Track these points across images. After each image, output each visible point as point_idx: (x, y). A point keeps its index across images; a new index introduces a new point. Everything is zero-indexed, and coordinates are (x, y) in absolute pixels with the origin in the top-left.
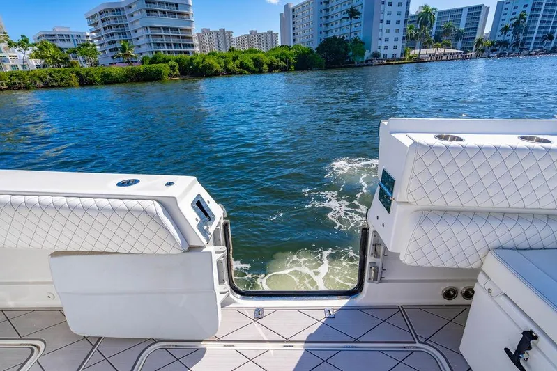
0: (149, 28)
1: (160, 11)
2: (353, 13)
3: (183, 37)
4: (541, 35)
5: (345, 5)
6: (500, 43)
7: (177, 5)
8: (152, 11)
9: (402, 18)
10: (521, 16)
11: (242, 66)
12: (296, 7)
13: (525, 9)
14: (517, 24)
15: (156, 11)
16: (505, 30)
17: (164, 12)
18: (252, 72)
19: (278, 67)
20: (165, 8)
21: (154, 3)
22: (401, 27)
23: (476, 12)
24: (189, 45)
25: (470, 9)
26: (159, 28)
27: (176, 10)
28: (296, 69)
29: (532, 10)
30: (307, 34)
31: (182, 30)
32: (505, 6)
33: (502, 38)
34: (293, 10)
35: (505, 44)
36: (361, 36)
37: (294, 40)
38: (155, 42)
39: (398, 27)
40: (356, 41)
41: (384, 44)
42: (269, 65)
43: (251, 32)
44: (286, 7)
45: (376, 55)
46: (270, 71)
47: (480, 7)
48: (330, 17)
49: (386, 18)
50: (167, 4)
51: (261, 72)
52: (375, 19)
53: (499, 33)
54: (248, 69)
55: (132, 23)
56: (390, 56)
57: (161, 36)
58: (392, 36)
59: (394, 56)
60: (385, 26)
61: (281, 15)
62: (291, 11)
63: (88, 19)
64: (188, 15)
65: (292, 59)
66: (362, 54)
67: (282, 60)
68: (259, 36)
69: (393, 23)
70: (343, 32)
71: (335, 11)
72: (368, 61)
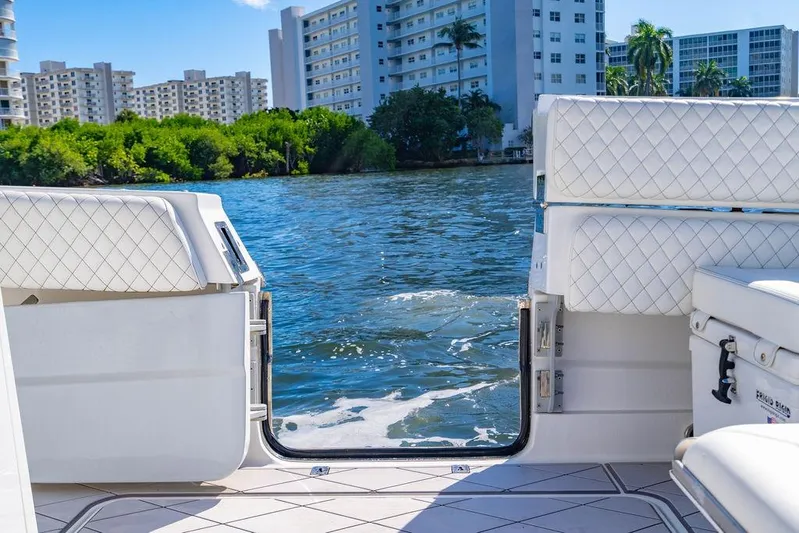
2: (462, 35)
5: (440, 16)
9: (589, 49)
11: (153, 160)
12: (313, 15)
18: (182, 177)
22: (589, 70)
23: (769, 42)
25: (754, 34)
28: (313, 171)
30: (344, 81)
34: (306, 23)
36: (488, 89)
37: (310, 96)
39: (581, 69)
40: (477, 100)
42: (232, 159)
43: (189, 75)
44: (287, 14)
46: (237, 175)
47: (776, 32)
48: (405, 43)
49: (549, 48)
51: (209, 176)
52: (521, 49)
54: (170, 168)
60: (550, 67)
61: (273, 33)
62: (300, 25)
65: (302, 144)
66: (496, 134)
67: (272, 145)
68: (212, 85)
69: (568, 59)
70: (440, 79)
71: (416, 27)
72: (509, 151)
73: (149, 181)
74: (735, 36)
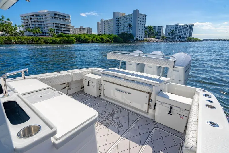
0: (54, 24)
1: (59, 18)
2: (130, 26)
3: (67, 28)
4: (178, 36)
5: (125, 23)
6: (168, 38)
7: (65, 16)
8: (56, 18)
9: (144, 28)
10: (173, 30)
11: (97, 40)
12: (105, 21)
13: (173, 28)
14: (172, 33)
15: (57, 18)
16: (169, 34)
17: (60, 18)
18: (101, 42)
19: (108, 41)
20: (61, 17)
21: (57, 15)
22: (143, 31)
23: (160, 28)
24: (68, 31)
25: (158, 27)
26: (58, 24)
27: (64, 18)
28: (114, 42)
29: (176, 29)
30: (110, 30)
31: (66, 25)
32: (168, 27)
33: (168, 36)
34: (104, 22)
35: (169, 38)
36: (132, 33)
37: (104, 32)
38: (57, 29)
39: (142, 31)
40: (130, 34)
41: (139, 36)
42: (106, 40)
43: (81, 27)
44: (101, 20)
45: (137, 39)
46: (106, 42)
47: (161, 26)
48: (119, 26)
49: (139, 28)
50: (62, 16)
51: (103, 42)
52: (137, 28)
53: (167, 35)
54: (99, 41)
55: (46, 21)
56: (140, 40)
57: (59, 27)
58: (141, 33)
59: (142, 39)
60: (139, 30)
61: (98, 23)
62: (103, 22)
63: (21, 17)
64: (69, 20)
65: (112, 38)
66: (133, 38)
67: (109, 39)
68: (84, 29)
69: (141, 29)
70: (124, 31)
71: (121, 24)
72: (135, 41)
73: (97, 42)
74: (156, 27)
